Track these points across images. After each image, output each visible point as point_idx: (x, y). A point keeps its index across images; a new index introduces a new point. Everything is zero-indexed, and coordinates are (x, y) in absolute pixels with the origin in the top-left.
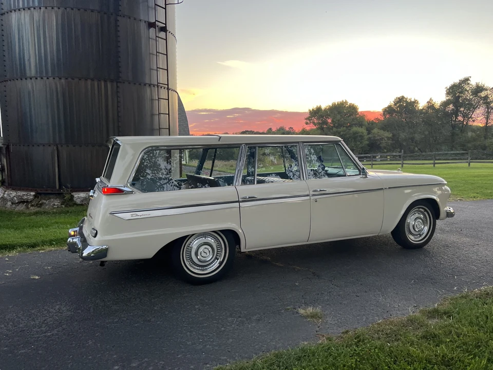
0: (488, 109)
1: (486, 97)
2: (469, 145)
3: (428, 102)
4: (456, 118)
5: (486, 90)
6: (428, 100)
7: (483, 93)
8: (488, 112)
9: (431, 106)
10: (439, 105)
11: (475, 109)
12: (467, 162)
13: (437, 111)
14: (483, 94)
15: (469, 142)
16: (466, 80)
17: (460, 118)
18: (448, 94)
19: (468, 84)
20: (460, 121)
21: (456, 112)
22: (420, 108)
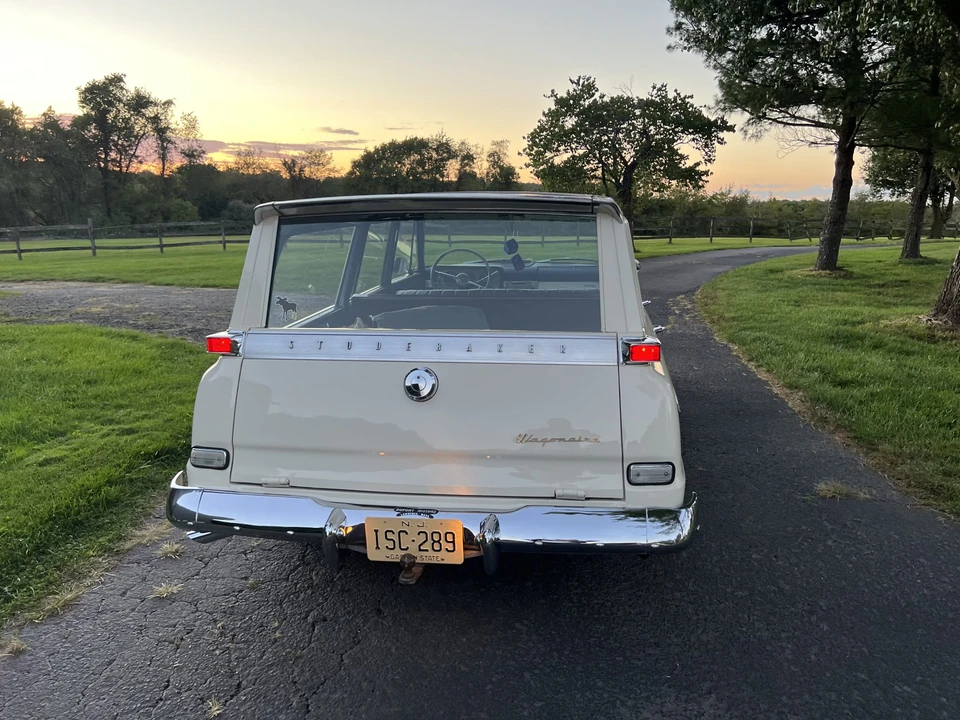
0: (163, 142)
1: (156, 119)
2: (142, 209)
3: (44, 114)
4: (107, 154)
5: (156, 105)
6: (45, 110)
7: (150, 109)
8: (164, 149)
9: (51, 123)
10: (69, 123)
11: (139, 138)
12: (220, 242)
13: (66, 135)
14: (150, 112)
15: (138, 202)
16: (116, 80)
17: (113, 155)
18: (85, 101)
19: (122, 88)
20: (114, 160)
21: (105, 142)
22: (29, 126)
